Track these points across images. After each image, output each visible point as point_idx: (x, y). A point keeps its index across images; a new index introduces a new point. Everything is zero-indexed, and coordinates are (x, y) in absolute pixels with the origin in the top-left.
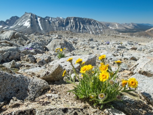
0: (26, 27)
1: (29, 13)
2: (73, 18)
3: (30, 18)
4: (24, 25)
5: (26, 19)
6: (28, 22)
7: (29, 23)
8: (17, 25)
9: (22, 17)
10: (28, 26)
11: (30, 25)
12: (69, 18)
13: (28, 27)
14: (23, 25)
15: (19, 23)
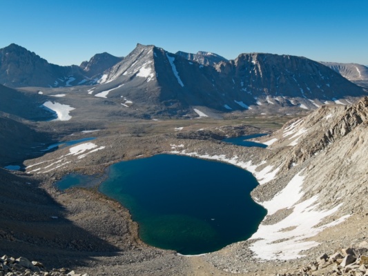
0: (145, 80)
1: (148, 46)
2: (256, 56)
3: (150, 58)
4: (138, 75)
5: (141, 60)
6: (146, 68)
7: (150, 69)
8: (122, 74)
9: (130, 54)
10: (149, 76)
11: (152, 75)
12: (247, 55)
13: (149, 80)
14: (135, 75)
15: (125, 71)
